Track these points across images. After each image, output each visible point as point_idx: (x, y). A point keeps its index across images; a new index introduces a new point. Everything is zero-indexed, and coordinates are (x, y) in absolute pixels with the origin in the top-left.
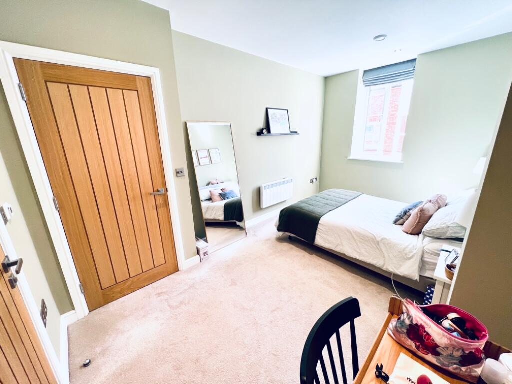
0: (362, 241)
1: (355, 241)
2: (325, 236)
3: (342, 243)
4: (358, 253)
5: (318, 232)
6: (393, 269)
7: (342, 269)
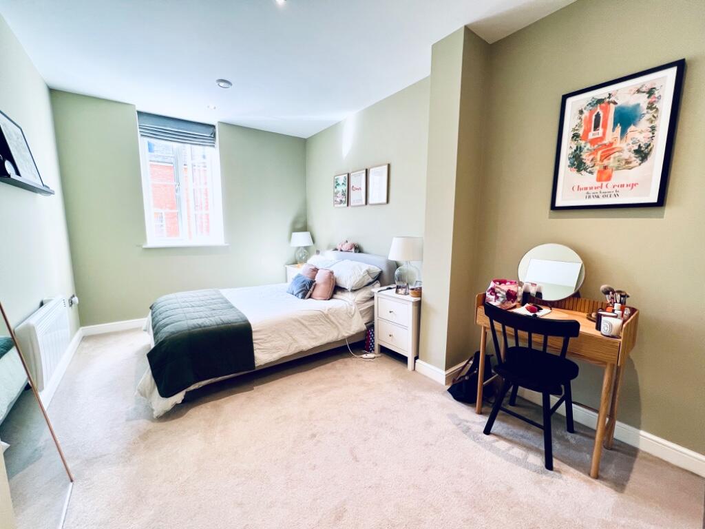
0: (312, 323)
1: (306, 327)
2: (268, 345)
3: (294, 339)
4: (313, 338)
5: (255, 346)
6: (347, 333)
7: (300, 374)
